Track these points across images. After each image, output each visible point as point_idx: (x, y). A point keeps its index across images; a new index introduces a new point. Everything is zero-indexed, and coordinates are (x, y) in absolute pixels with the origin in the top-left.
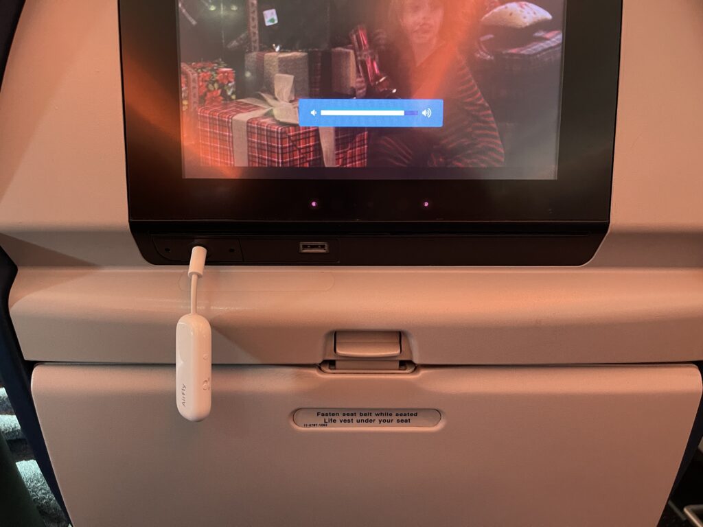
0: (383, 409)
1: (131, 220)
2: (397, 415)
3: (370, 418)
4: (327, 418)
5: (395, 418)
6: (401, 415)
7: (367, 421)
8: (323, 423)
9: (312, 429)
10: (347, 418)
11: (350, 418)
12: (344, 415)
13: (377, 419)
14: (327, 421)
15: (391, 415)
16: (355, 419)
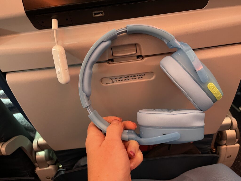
0: (132, 74)
1: (26, 11)
2: (138, 76)
3: (128, 78)
4: (113, 80)
5: (137, 77)
6: (139, 76)
7: (127, 79)
8: (112, 82)
9: (109, 84)
10: (120, 79)
11: (121, 79)
12: (119, 78)
13: (131, 78)
14: (113, 81)
15: (136, 76)
16: (123, 79)
